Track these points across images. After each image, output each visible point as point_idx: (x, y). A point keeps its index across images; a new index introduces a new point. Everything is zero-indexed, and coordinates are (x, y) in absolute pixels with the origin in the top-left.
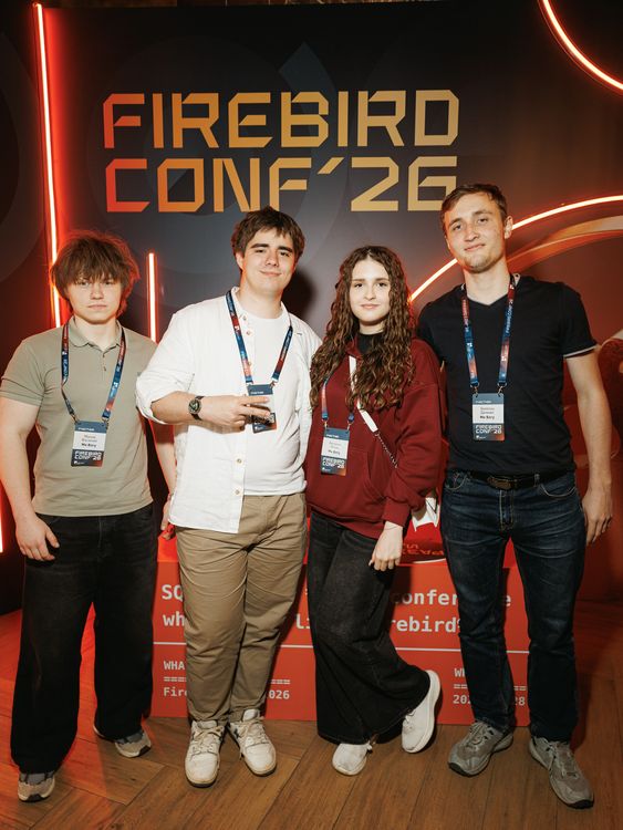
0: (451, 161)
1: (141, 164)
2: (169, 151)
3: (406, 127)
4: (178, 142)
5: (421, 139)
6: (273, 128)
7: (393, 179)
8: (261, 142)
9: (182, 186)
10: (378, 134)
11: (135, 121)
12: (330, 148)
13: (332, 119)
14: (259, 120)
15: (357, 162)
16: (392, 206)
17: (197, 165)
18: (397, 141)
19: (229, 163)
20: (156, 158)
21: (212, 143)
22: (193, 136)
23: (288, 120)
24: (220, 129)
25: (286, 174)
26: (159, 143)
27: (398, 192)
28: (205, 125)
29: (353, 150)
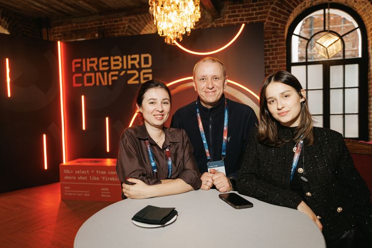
0: (150, 71)
1: (80, 75)
2: (87, 72)
3: (139, 63)
4: (88, 70)
5: (143, 66)
6: (109, 65)
7: (137, 76)
8: (107, 68)
9: (89, 80)
10: (133, 65)
11: (79, 65)
12: (122, 69)
13: (122, 62)
14: (106, 63)
15: (129, 72)
16: (137, 82)
17: (92, 74)
18: (137, 66)
19: (100, 74)
20: (84, 73)
21: (96, 69)
22: (92, 68)
23: (113, 63)
24: (98, 66)
25: (113, 76)
26: (84, 70)
27: (138, 79)
28: (94, 65)
29: (127, 69)
